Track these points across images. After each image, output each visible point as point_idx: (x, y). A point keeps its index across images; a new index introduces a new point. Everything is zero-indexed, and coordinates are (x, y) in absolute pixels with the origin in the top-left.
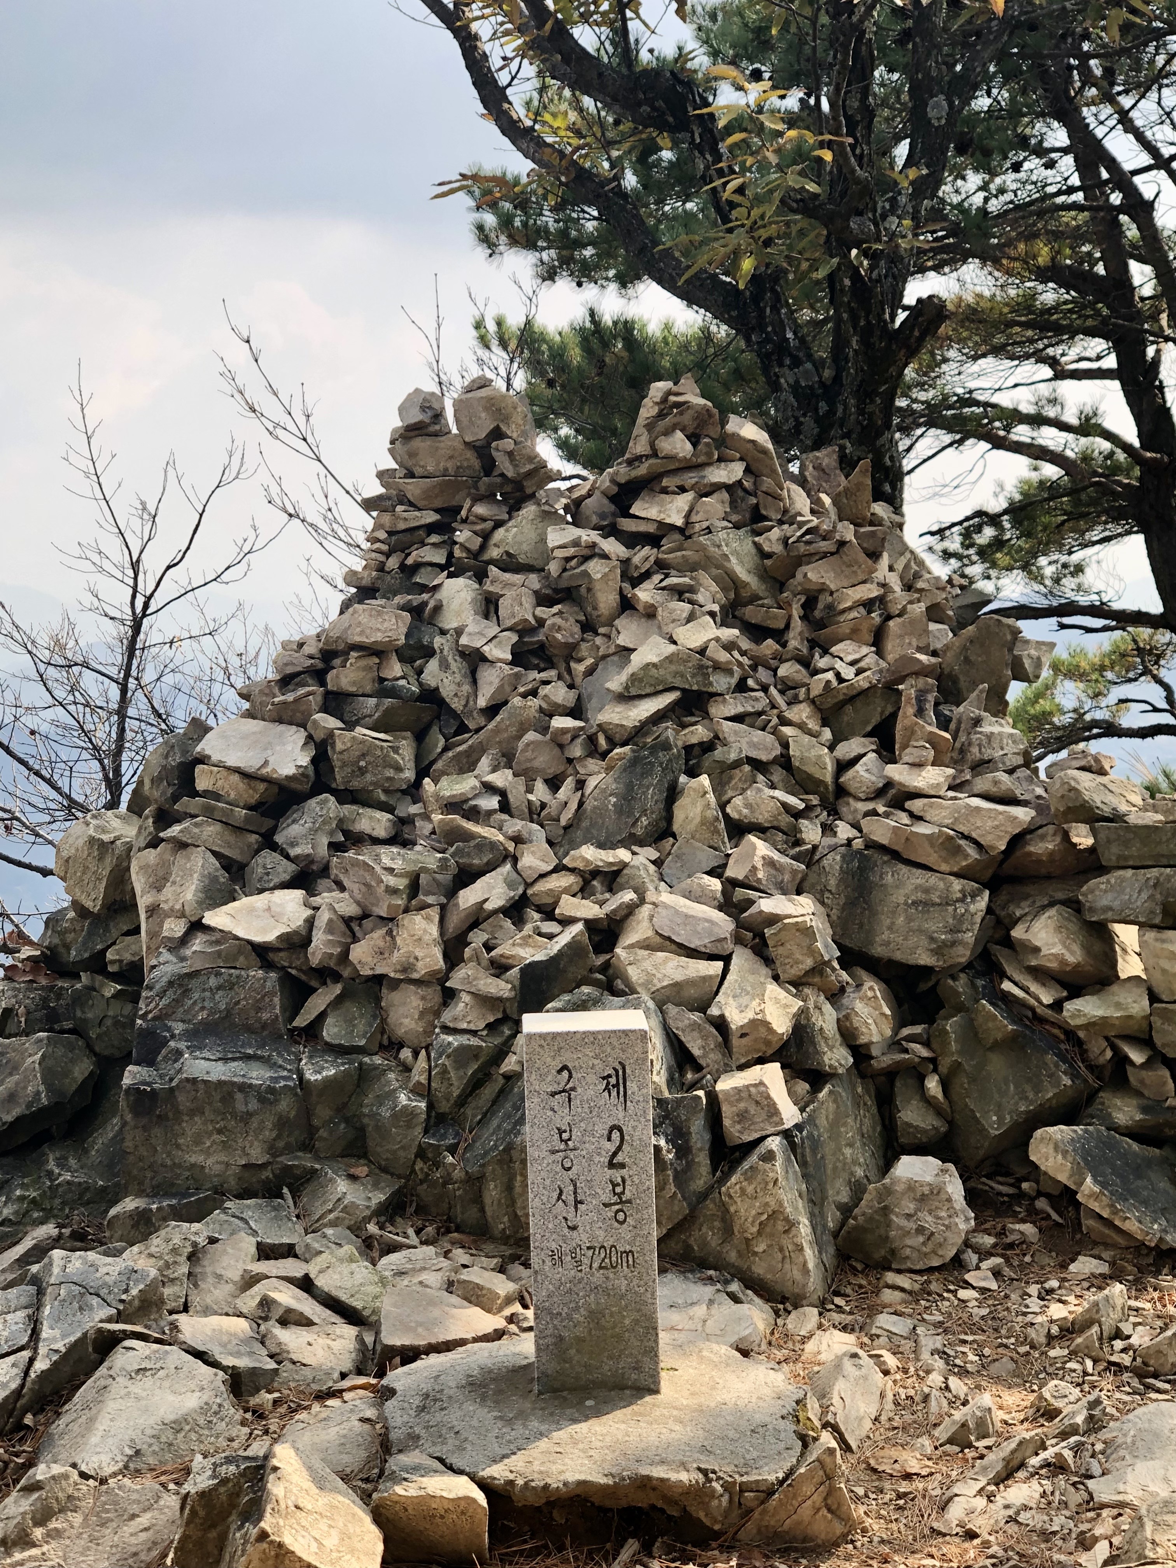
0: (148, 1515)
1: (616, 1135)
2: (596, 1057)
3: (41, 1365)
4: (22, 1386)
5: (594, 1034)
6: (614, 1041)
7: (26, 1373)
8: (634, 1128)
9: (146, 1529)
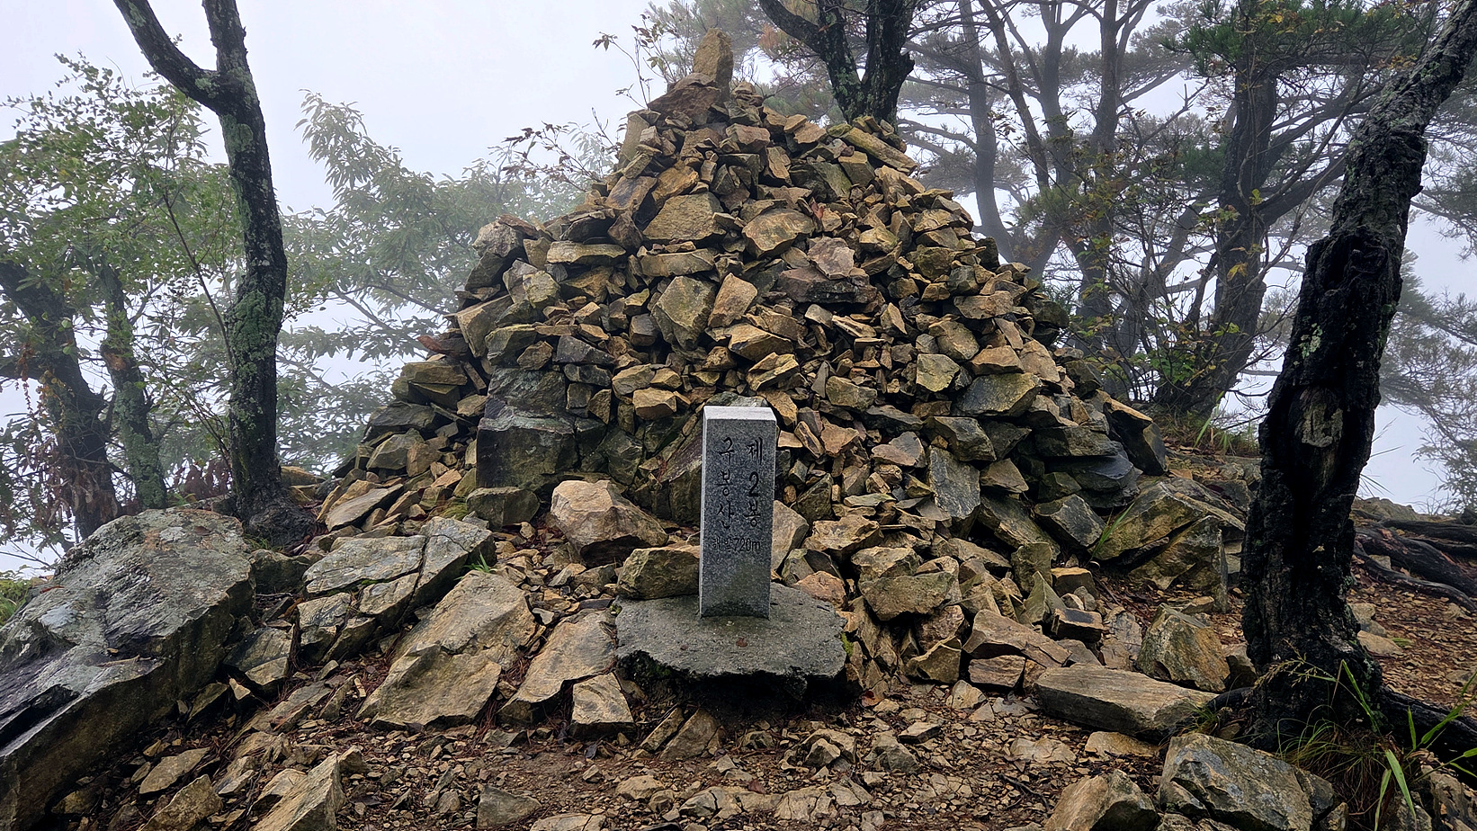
0: (479, 674)
1: (754, 477)
2: (747, 434)
3: (423, 581)
4: (413, 593)
5: (746, 421)
6: (757, 425)
7: (416, 586)
8: (765, 475)
9: (478, 682)
